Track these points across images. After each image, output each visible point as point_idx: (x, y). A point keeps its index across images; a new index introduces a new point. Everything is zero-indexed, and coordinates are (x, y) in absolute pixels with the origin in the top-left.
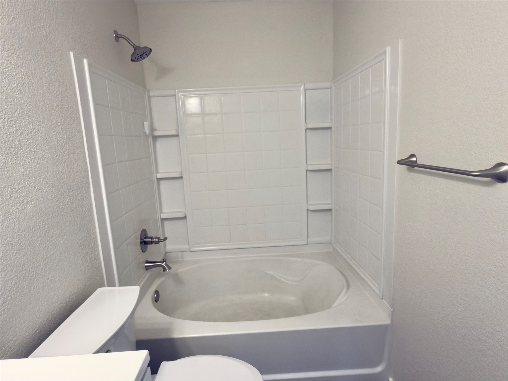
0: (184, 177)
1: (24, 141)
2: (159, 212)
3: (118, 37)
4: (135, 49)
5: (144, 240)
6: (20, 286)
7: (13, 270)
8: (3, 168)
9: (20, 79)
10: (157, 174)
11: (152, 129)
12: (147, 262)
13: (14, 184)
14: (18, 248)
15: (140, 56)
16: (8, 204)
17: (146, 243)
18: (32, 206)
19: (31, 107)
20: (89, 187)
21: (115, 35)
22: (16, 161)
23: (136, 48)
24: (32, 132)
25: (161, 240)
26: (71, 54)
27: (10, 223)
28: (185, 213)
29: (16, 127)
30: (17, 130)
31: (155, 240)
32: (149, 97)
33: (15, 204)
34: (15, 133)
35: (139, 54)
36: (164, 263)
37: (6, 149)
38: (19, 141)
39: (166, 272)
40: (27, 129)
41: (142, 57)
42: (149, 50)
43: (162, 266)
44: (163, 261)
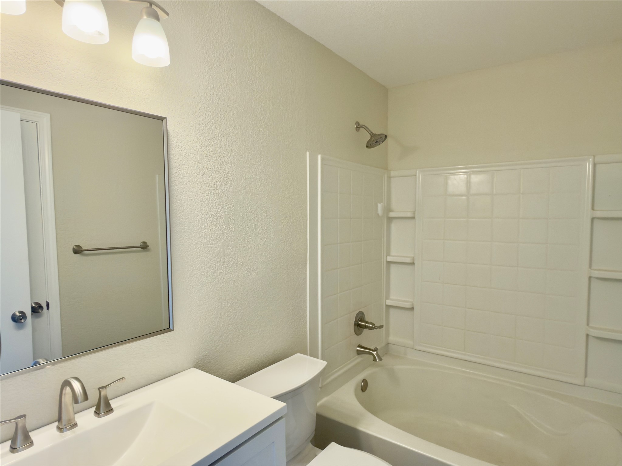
0: (416, 263)
1: (258, 225)
2: (384, 298)
3: (359, 127)
4: (371, 137)
5: (359, 323)
6: (237, 331)
7: (235, 318)
8: (241, 244)
9: (264, 180)
10: (388, 257)
11: (388, 209)
12: (360, 346)
13: (246, 256)
14: (241, 302)
15: (376, 142)
16: (240, 269)
17: (360, 326)
18: (256, 273)
19: (267, 200)
20: (306, 264)
21: (355, 126)
22: (251, 240)
23: (373, 135)
24: (265, 218)
25: (375, 326)
26: (308, 153)
27: (239, 283)
28: (413, 304)
29: (255, 215)
30: (255, 217)
31: (369, 325)
32: (389, 177)
33: (244, 270)
34: (253, 219)
35: (374, 141)
36: (375, 352)
37: (245, 231)
38: (255, 225)
39: (375, 362)
40: (262, 216)
41: (377, 143)
42: (385, 136)
43: (373, 355)
44: (374, 349)
